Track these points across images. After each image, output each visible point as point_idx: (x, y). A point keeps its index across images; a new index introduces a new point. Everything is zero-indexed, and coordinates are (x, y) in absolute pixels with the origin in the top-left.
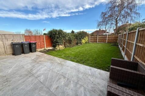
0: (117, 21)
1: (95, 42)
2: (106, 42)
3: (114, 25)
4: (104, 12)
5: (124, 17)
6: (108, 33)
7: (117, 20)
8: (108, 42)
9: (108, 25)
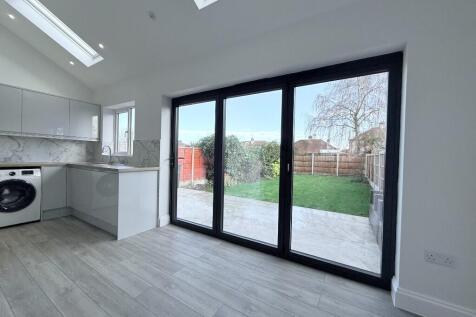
0: (356, 120)
1: (305, 171)
2: (335, 172)
3: (348, 129)
4: (323, 94)
5: (374, 111)
6: (332, 148)
7: (358, 117)
8: (342, 174)
9: (335, 130)
